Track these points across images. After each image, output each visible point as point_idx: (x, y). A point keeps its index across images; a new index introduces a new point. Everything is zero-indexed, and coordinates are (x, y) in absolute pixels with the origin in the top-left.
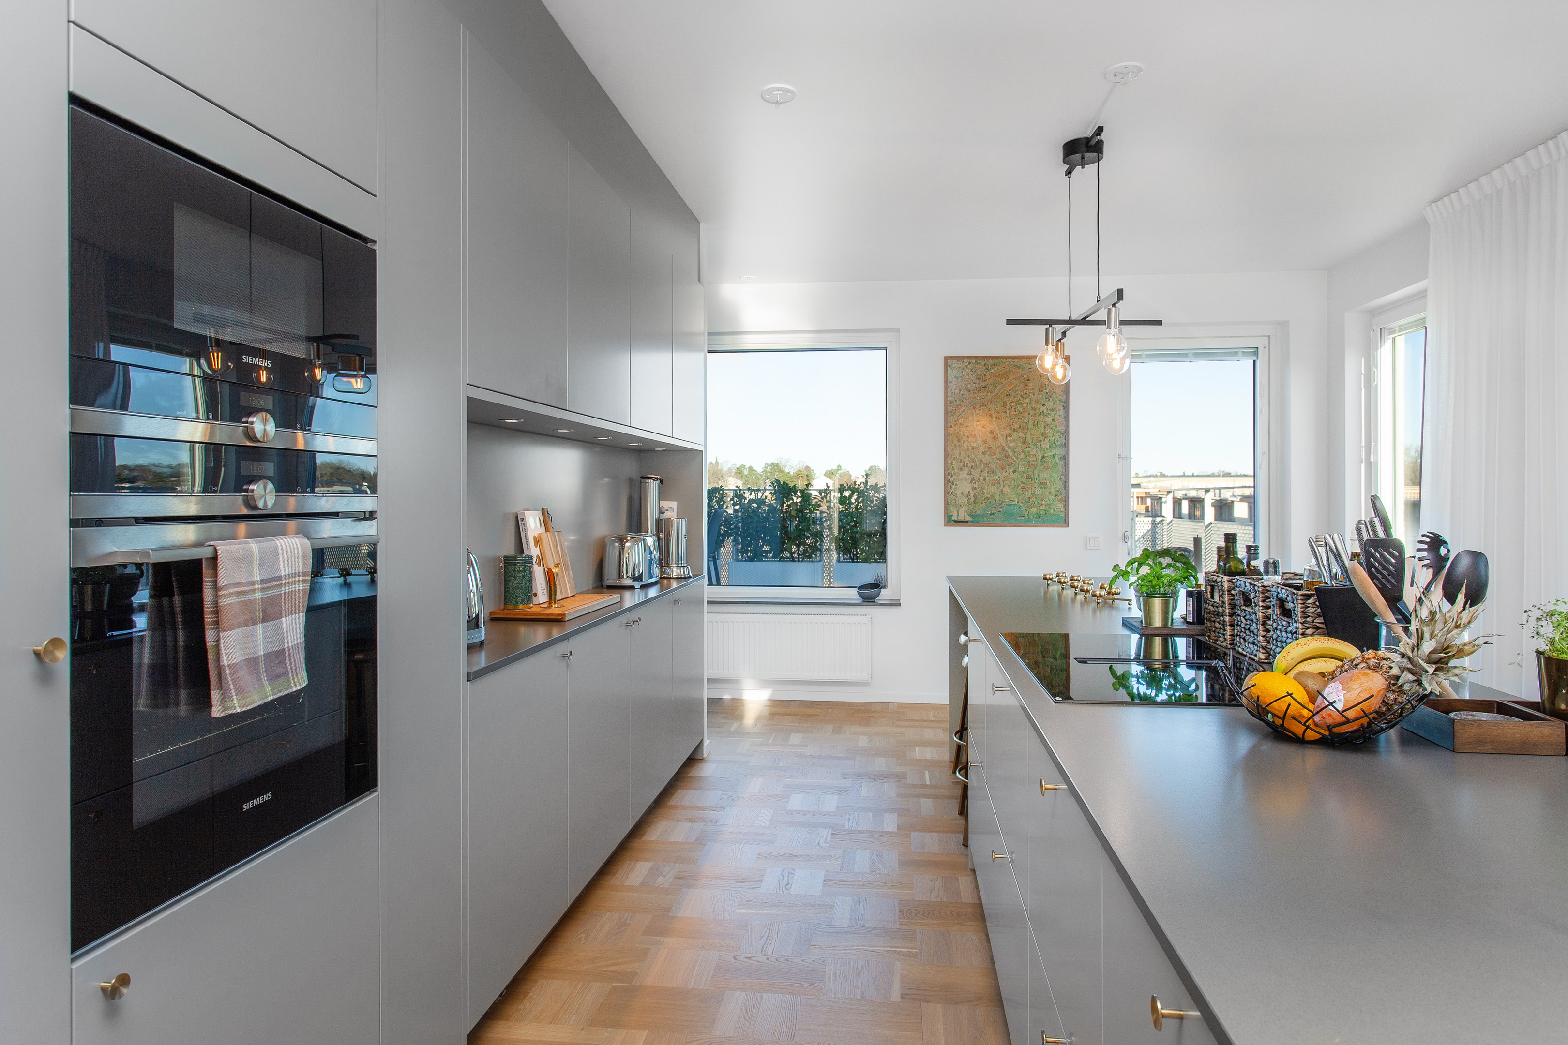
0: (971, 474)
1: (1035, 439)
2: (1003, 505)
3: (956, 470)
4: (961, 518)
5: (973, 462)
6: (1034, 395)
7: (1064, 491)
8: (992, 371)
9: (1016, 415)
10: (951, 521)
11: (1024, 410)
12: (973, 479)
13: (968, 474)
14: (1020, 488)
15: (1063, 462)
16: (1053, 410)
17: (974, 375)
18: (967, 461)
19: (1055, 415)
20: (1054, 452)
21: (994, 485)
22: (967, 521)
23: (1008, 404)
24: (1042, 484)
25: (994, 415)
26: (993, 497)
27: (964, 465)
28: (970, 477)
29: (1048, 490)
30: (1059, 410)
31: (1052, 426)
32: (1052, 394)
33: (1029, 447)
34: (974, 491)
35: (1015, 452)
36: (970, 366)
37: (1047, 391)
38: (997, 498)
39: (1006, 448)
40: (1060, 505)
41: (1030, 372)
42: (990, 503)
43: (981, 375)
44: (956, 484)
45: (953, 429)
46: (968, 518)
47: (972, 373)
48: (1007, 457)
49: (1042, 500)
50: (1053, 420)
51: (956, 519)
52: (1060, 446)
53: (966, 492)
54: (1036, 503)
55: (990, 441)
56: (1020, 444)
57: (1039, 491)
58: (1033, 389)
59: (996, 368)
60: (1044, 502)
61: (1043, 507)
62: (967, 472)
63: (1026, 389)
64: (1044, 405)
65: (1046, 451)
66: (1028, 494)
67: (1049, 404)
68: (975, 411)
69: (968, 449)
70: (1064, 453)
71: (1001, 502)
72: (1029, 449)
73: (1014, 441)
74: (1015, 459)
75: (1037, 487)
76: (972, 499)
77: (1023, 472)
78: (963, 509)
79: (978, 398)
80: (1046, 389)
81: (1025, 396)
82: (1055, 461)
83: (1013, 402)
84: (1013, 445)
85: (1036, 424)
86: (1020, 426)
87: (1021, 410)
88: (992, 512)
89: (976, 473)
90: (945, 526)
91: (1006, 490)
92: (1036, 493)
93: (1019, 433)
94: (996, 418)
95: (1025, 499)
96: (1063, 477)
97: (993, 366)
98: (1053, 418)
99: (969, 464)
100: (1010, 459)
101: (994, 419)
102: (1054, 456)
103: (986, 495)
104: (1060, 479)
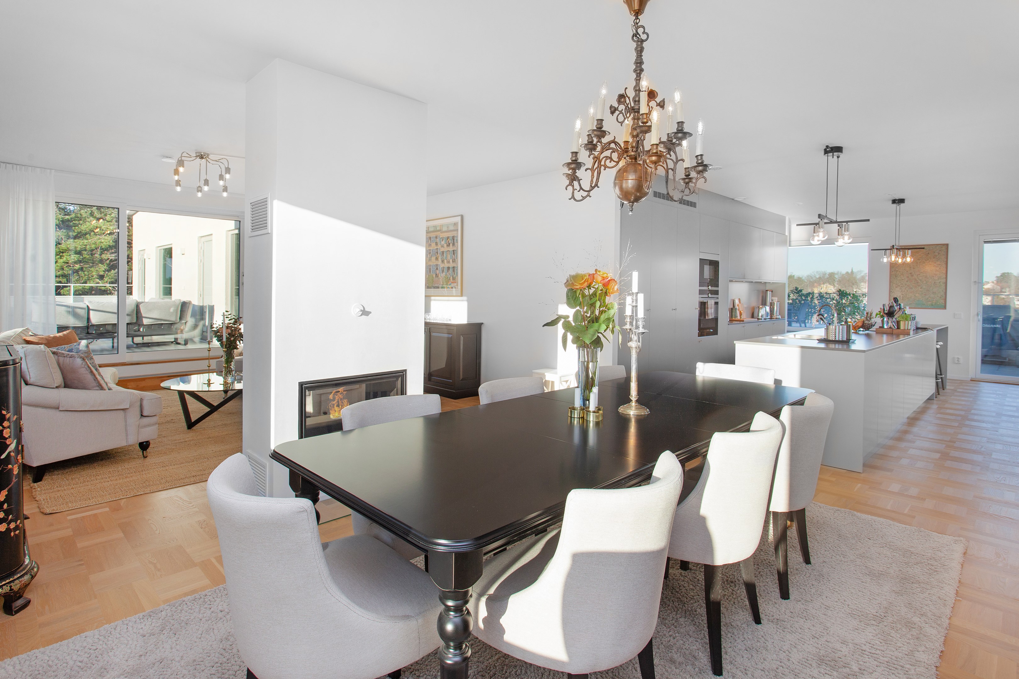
1: (931, 276)
2: (915, 301)
5: (902, 285)
6: (931, 259)
7: (944, 296)
9: (922, 267)
12: (902, 291)
14: (923, 294)
15: (944, 285)
16: (940, 265)
18: (899, 284)
21: (912, 293)
24: (934, 293)
27: (898, 286)
28: (901, 290)
29: (937, 295)
30: (943, 265)
31: (940, 271)
32: (940, 259)
33: (928, 279)
35: (921, 281)
38: (913, 298)
39: (917, 279)
40: (943, 301)
42: (909, 300)
45: (893, 273)
48: (918, 283)
50: (940, 269)
52: (943, 278)
53: (899, 295)
55: (910, 277)
56: (924, 278)
57: (932, 296)
58: (930, 257)
60: (934, 300)
61: (934, 302)
62: (899, 288)
64: (935, 263)
67: (938, 263)
69: (900, 280)
70: (944, 281)
74: (921, 283)
75: (931, 294)
76: (902, 298)
80: (937, 257)
81: (927, 260)
84: (920, 278)
85: (932, 270)
86: (924, 271)
87: (925, 265)
91: (917, 295)
95: (926, 298)
99: (900, 286)
101: (912, 269)
102: (940, 282)
103: (908, 297)
104: (943, 291)
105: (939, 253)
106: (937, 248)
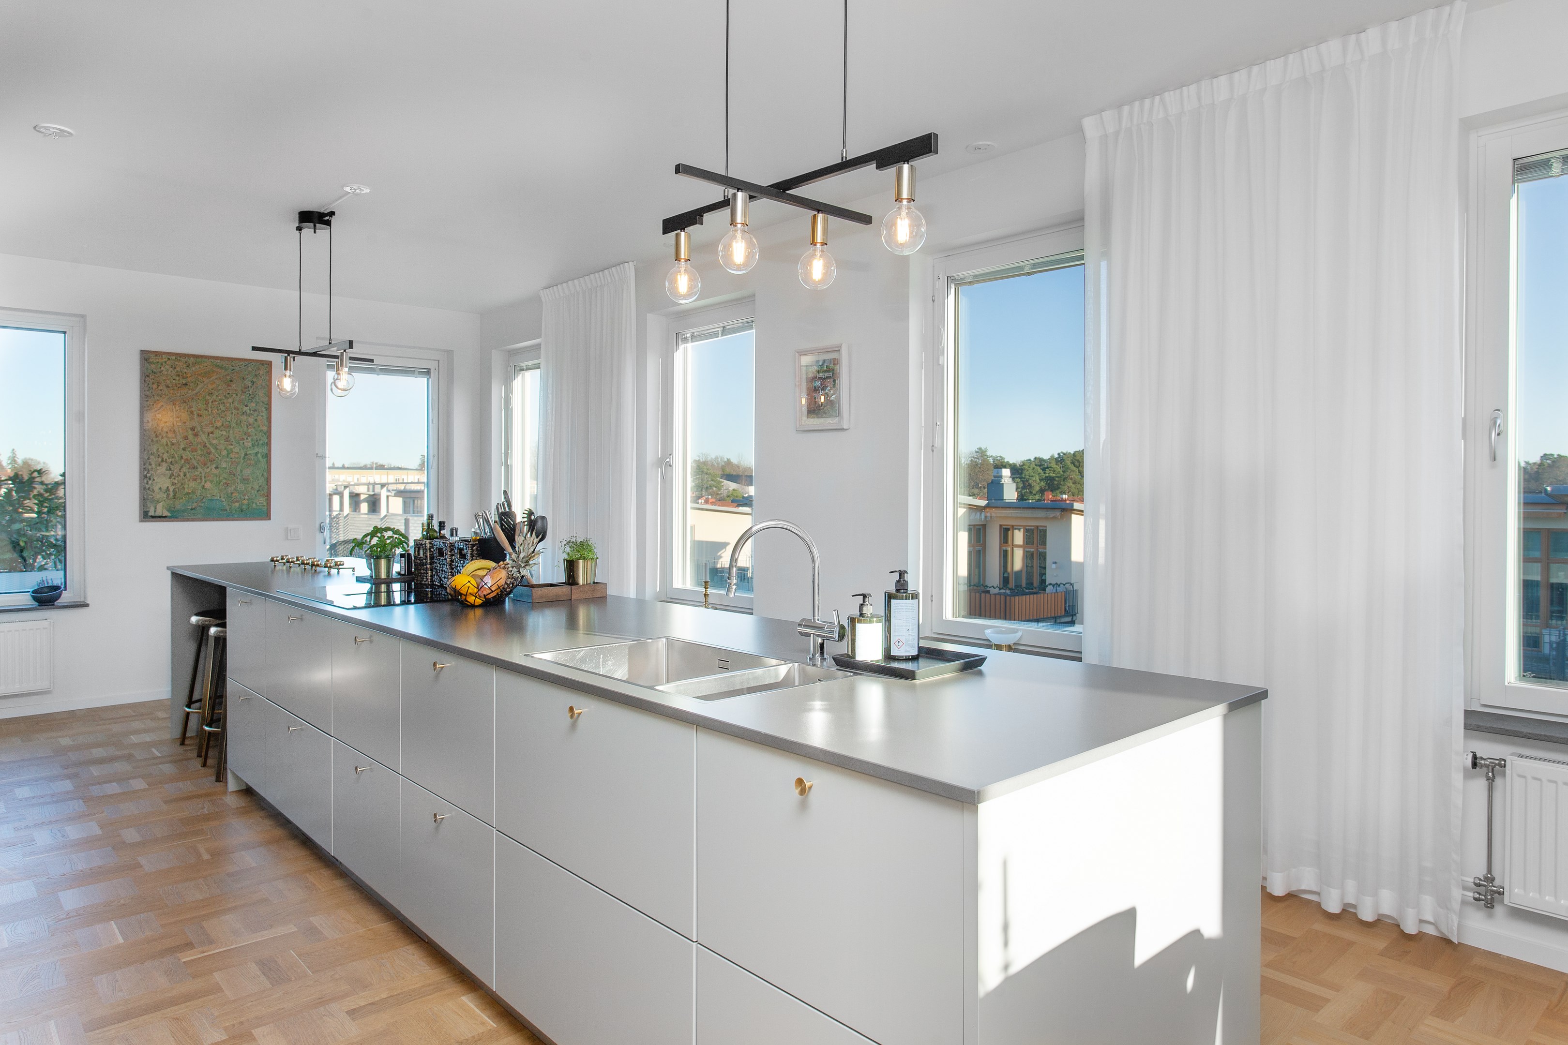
0: (170, 469)
1: (237, 437)
2: (204, 500)
3: (153, 466)
4: (159, 513)
5: (172, 458)
6: (237, 395)
7: (266, 487)
8: (194, 368)
9: (218, 414)
10: (146, 516)
11: (227, 409)
12: (172, 475)
13: (167, 470)
14: (222, 483)
15: (265, 460)
16: (255, 410)
17: (173, 372)
18: (165, 456)
19: (258, 416)
20: (256, 450)
21: (195, 480)
22: (166, 517)
23: (210, 403)
24: (245, 480)
25: (195, 413)
26: (194, 492)
27: (163, 461)
28: (169, 473)
29: (250, 485)
30: (262, 412)
31: (255, 426)
32: (255, 396)
33: (232, 445)
34: (174, 487)
35: (217, 449)
36: (169, 362)
37: (250, 392)
38: (199, 493)
39: (208, 445)
40: (263, 500)
41: (233, 373)
42: (191, 498)
43: (181, 372)
44: (154, 480)
45: (150, 425)
46: (166, 513)
47: (171, 369)
48: (209, 453)
49: (244, 495)
50: (256, 420)
51: (153, 514)
52: (263, 444)
53: (164, 487)
54: (238, 497)
55: (191, 437)
56: (223, 442)
57: (241, 487)
58: (235, 390)
59: (197, 367)
60: (246, 497)
61: (245, 502)
62: (165, 468)
63: (229, 390)
64: (246, 406)
65: (249, 449)
66: (230, 489)
67: (253, 405)
68: (175, 407)
69: (167, 445)
70: (265, 451)
71: (202, 497)
72: (232, 447)
73: (216, 438)
74: (217, 456)
75: (239, 482)
76: (172, 494)
77: (226, 468)
78: (161, 504)
79: (179, 395)
80: (249, 391)
81: (228, 396)
82: (258, 459)
83: (215, 401)
84: (215, 442)
85: (239, 423)
86: (223, 425)
87: (223, 409)
88: (193, 507)
89: (176, 468)
90: (141, 521)
91: (208, 485)
92: (238, 489)
93: (221, 431)
94: (198, 415)
95: (227, 494)
96: (265, 474)
97: (194, 364)
98: (256, 418)
99: (168, 460)
100: (212, 456)
101: (195, 416)
102: (256, 454)
103: (186, 491)
104: (263, 475)
105: (253, 383)
106: (250, 369)
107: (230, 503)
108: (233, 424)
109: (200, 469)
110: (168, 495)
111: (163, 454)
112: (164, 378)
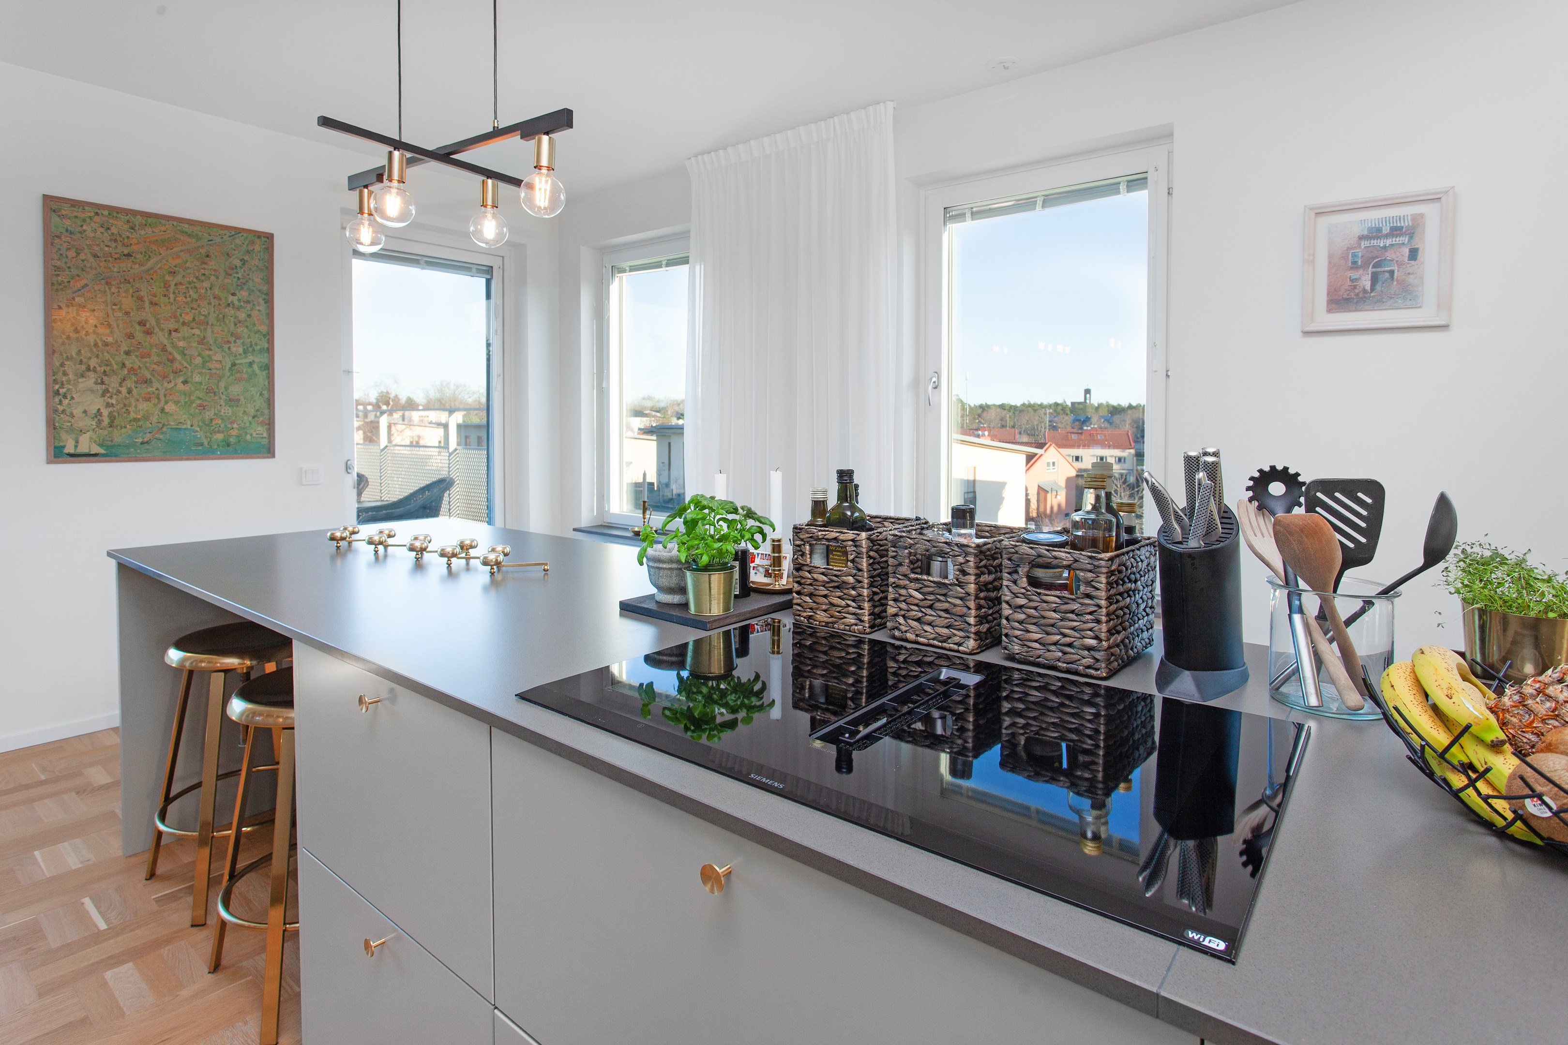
0: (103, 383)
1: (220, 340)
2: (165, 429)
3: (71, 377)
4: (82, 450)
5: (107, 365)
6: (217, 278)
7: (266, 411)
8: (143, 233)
9: (187, 303)
10: (61, 455)
11: (201, 297)
12: (106, 391)
13: (96, 383)
14: (194, 405)
15: (265, 373)
16: (248, 302)
17: (106, 234)
18: (93, 363)
19: (252, 310)
20: (251, 358)
21: (148, 400)
22: (96, 455)
23: (172, 287)
24: (233, 401)
25: (146, 299)
26: (146, 418)
27: (88, 369)
28: (100, 388)
29: (242, 409)
30: (259, 304)
31: (248, 324)
32: (247, 281)
33: (210, 350)
34: (110, 409)
35: (185, 355)
36: (97, 219)
37: (240, 275)
38: (155, 420)
39: (170, 349)
40: (262, 430)
41: (211, 245)
42: (141, 427)
43: (121, 236)
44: (72, 398)
45: (63, 313)
46: (96, 449)
47: (102, 230)
48: (172, 361)
49: (233, 422)
50: (249, 316)
51: (72, 451)
52: (261, 351)
53: (93, 409)
54: (222, 426)
55: (139, 335)
56: (195, 344)
57: (226, 411)
58: (215, 270)
59: (149, 231)
60: (235, 426)
61: (234, 433)
62: (93, 380)
63: (204, 269)
64: (234, 294)
65: (238, 357)
66: (208, 414)
67: (244, 294)
68: (110, 289)
69: (96, 345)
70: (266, 361)
71: (160, 425)
72: (210, 353)
73: (184, 339)
74: (185, 364)
75: (224, 405)
76: (106, 421)
77: (201, 383)
78: (88, 435)
79: (115, 270)
80: (237, 273)
81: (203, 278)
82: (253, 371)
83: (181, 284)
84: (181, 344)
85: (222, 319)
86: (194, 319)
87: (195, 296)
88: (146, 440)
89: (113, 382)
90: (49, 462)
91: (170, 407)
92: (222, 413)
93: (192, 328)
94: (151, 303)
95: (204, 421)
96: (265, 392)
97: (143, 226)
98: (249, 313)
99: (98, 369)
100: (176, 365)
101: (147, 304)
102: (251, 364)
103: (133, 415)
104: (261, 394)
105: (244, 262)
106: (238, 241)
107: (208, 434)
108: (212, 319)
109: (156, 384)
110: (100, 422)
111: (90, 358)
112: (89, 242)
